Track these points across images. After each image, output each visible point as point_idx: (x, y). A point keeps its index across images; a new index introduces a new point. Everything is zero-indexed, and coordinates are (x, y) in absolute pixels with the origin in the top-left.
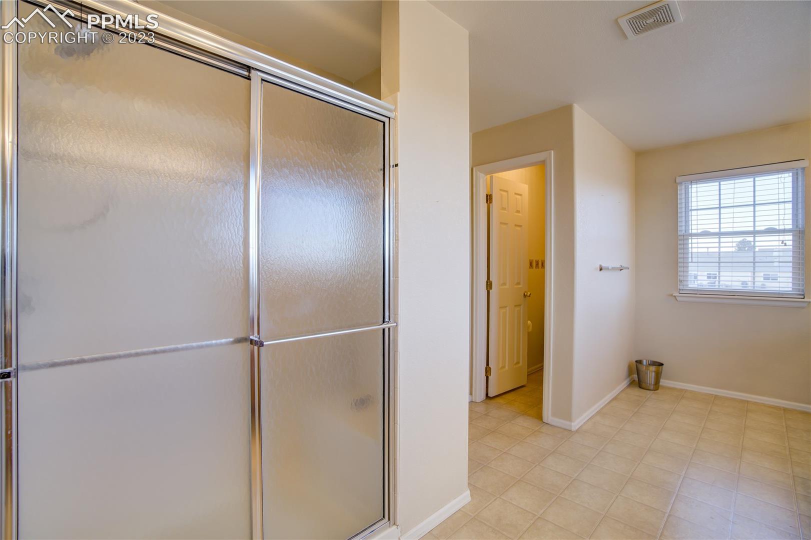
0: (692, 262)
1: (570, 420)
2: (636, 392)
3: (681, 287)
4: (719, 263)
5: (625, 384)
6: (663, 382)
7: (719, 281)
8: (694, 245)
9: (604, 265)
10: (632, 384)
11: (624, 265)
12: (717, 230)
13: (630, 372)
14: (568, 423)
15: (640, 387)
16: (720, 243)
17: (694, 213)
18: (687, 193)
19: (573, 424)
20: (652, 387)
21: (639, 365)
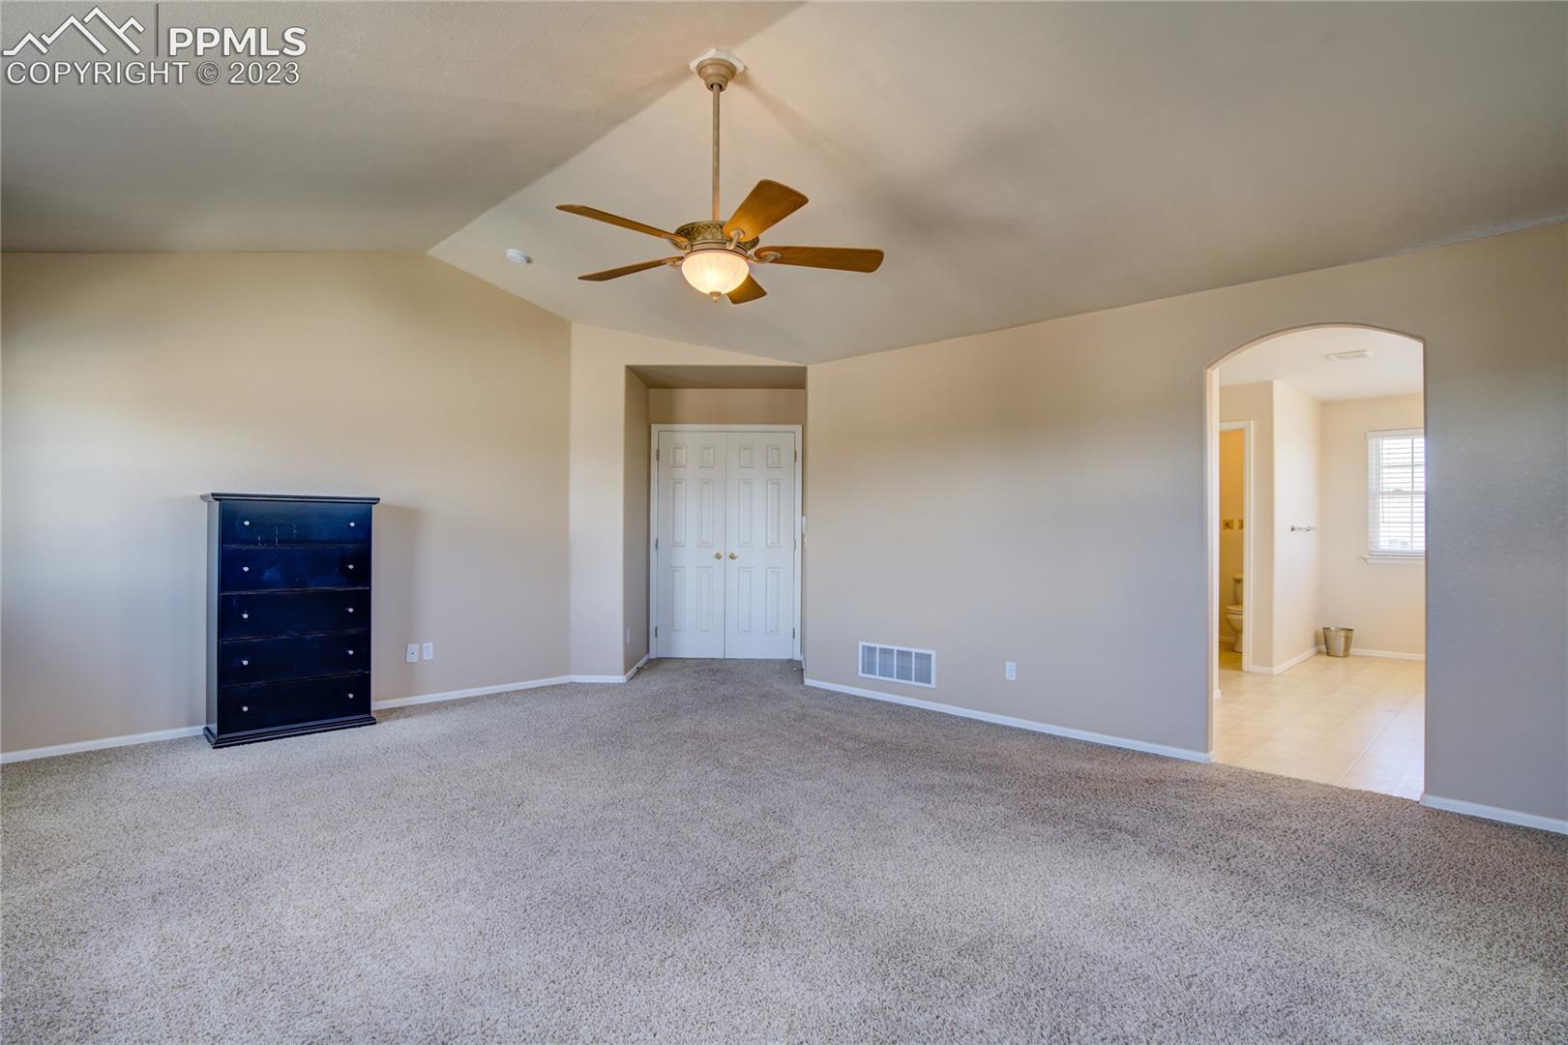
0: (1383, 522)
1: (1270, 665)
2: (1325, 659)
3: (1372, 549)
4: (1412, 523)
5: (1312, 651)
6: (1352, 650)
7: (1412, 542)
8: (1385, 505)
9: (1296, 526)
10: (1319, 652)
11: (1312, 525)
12: (1410, 489)
13: (1317, 643)
14: (1269, 669)
15: (1328, 654)
16: (1412, 502)
17: (1385, 470)
18: (1378, 449)
19: (1275, 669)
20: (1342, 654)
21: (1328, 632)
